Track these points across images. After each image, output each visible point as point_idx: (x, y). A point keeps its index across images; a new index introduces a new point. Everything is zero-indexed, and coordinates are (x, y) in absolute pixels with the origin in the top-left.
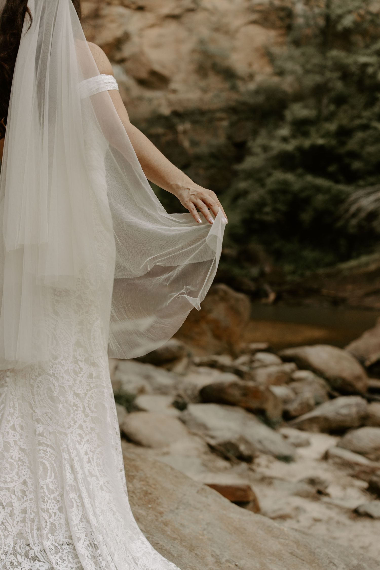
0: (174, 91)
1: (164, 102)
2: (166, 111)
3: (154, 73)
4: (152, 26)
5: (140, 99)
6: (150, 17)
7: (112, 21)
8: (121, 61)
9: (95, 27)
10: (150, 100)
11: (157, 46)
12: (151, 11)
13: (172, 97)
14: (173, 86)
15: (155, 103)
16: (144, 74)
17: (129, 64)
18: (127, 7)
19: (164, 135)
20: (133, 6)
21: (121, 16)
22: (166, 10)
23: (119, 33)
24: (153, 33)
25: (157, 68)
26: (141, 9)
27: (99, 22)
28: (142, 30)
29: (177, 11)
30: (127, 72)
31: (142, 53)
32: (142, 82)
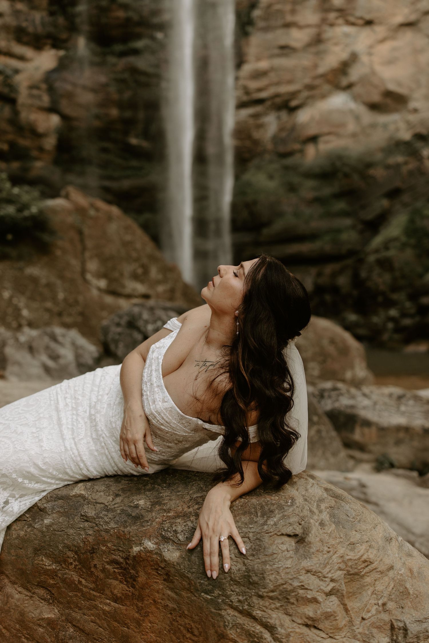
0: (415, 111)
1: (402, 125)
2: (406, 135)
3: (388, 94)
4: (383, 41)
5: (373, 126)
6: (380, 31)
7: (336, 44)
8: (349, 87)
9: (318, 54)
10: (385, 126)
11: (390, 62)
12: (380, 23)
13: (412, 118)
14: (412, 105)
15: (392, 127)
16: (376, 98)
17: (357, 89)
18: (353, 24)
19: (406, 163)
20: (361, 22)
21: (347, 35)
22: (399, 19)
23: (344, 56)
24: (385, 49)
25: (392, 87)
26: (369, 23)
27: (322, 47)
28: (371, 47)
29: (413, 18)
30: (355, 98)
31: (373, 73)
32: (374, 107)
